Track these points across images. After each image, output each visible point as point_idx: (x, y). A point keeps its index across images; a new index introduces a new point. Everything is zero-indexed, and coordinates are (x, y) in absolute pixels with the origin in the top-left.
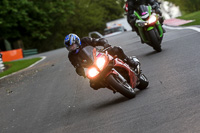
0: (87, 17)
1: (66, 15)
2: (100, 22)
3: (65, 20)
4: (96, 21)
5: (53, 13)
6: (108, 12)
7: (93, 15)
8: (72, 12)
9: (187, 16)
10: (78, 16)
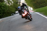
0: (11, 10)
1: (6, 10)
2: (14, 11)
3: (6, 11)
4: (13, 11)
5: (3, 9)
6: (16, 9)
7: (12, 10)
8: (8, 9)
9: (34, 10)
10: (9, 10)
